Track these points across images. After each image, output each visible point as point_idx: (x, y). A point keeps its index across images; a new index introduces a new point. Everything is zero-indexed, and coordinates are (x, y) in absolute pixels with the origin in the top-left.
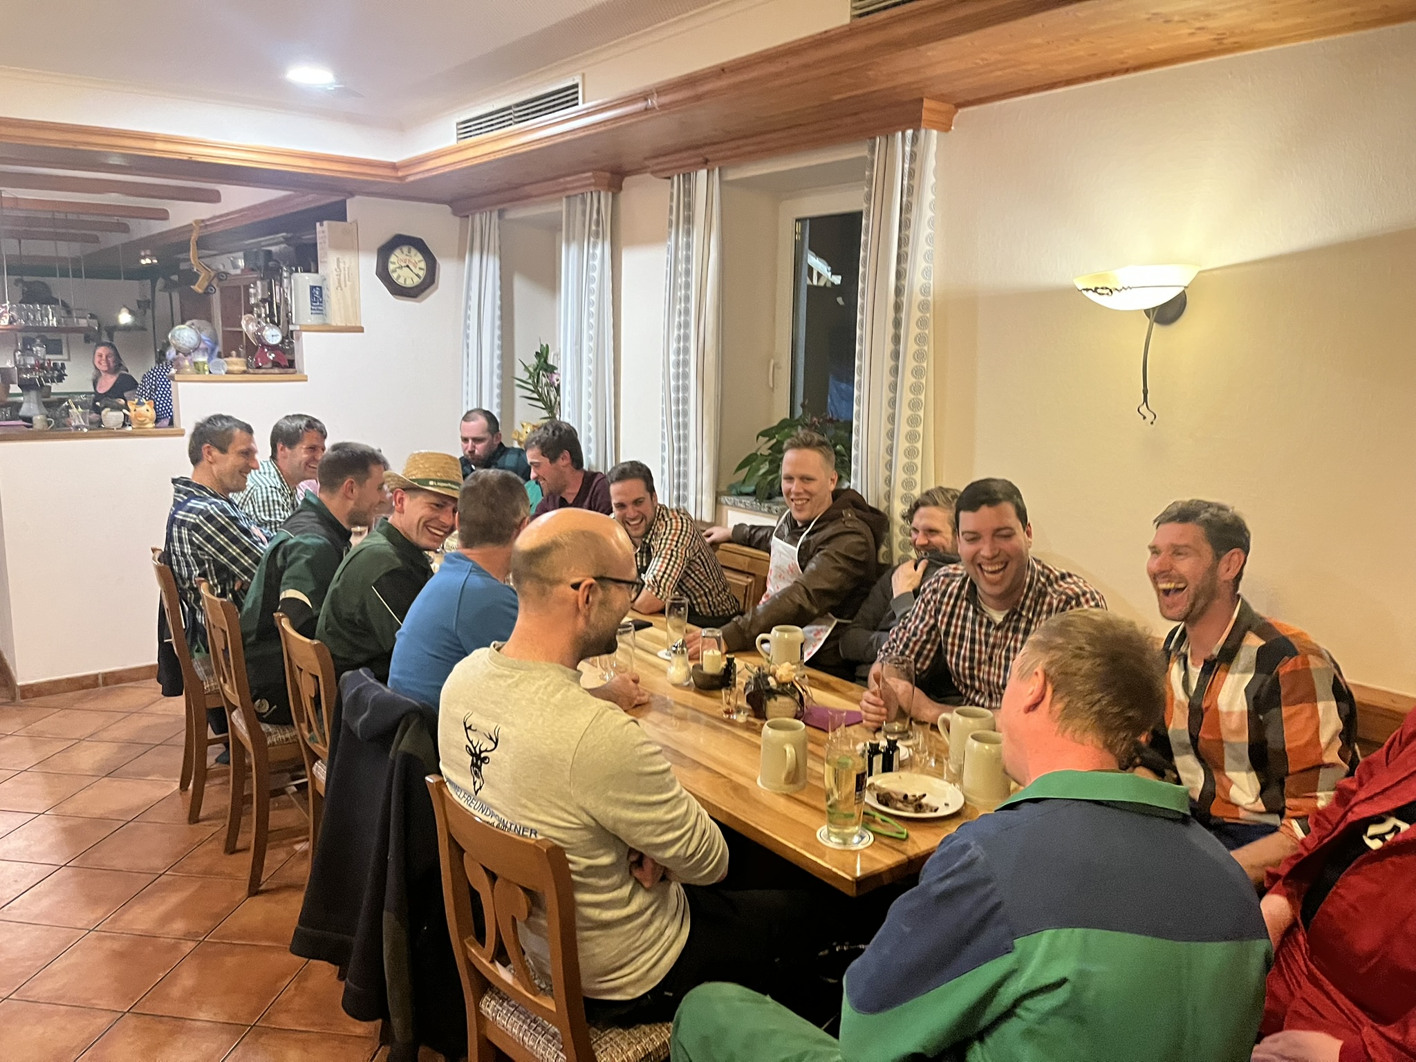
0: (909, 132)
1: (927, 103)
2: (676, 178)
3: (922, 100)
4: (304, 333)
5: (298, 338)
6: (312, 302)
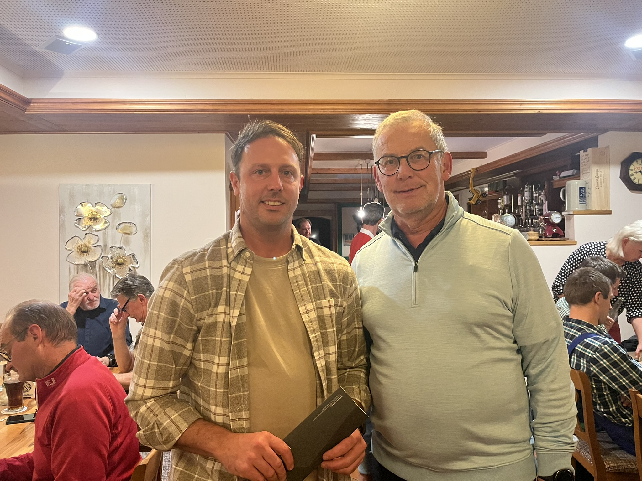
4: (575, 216)
5: (569, 219)
6: (580, 197)
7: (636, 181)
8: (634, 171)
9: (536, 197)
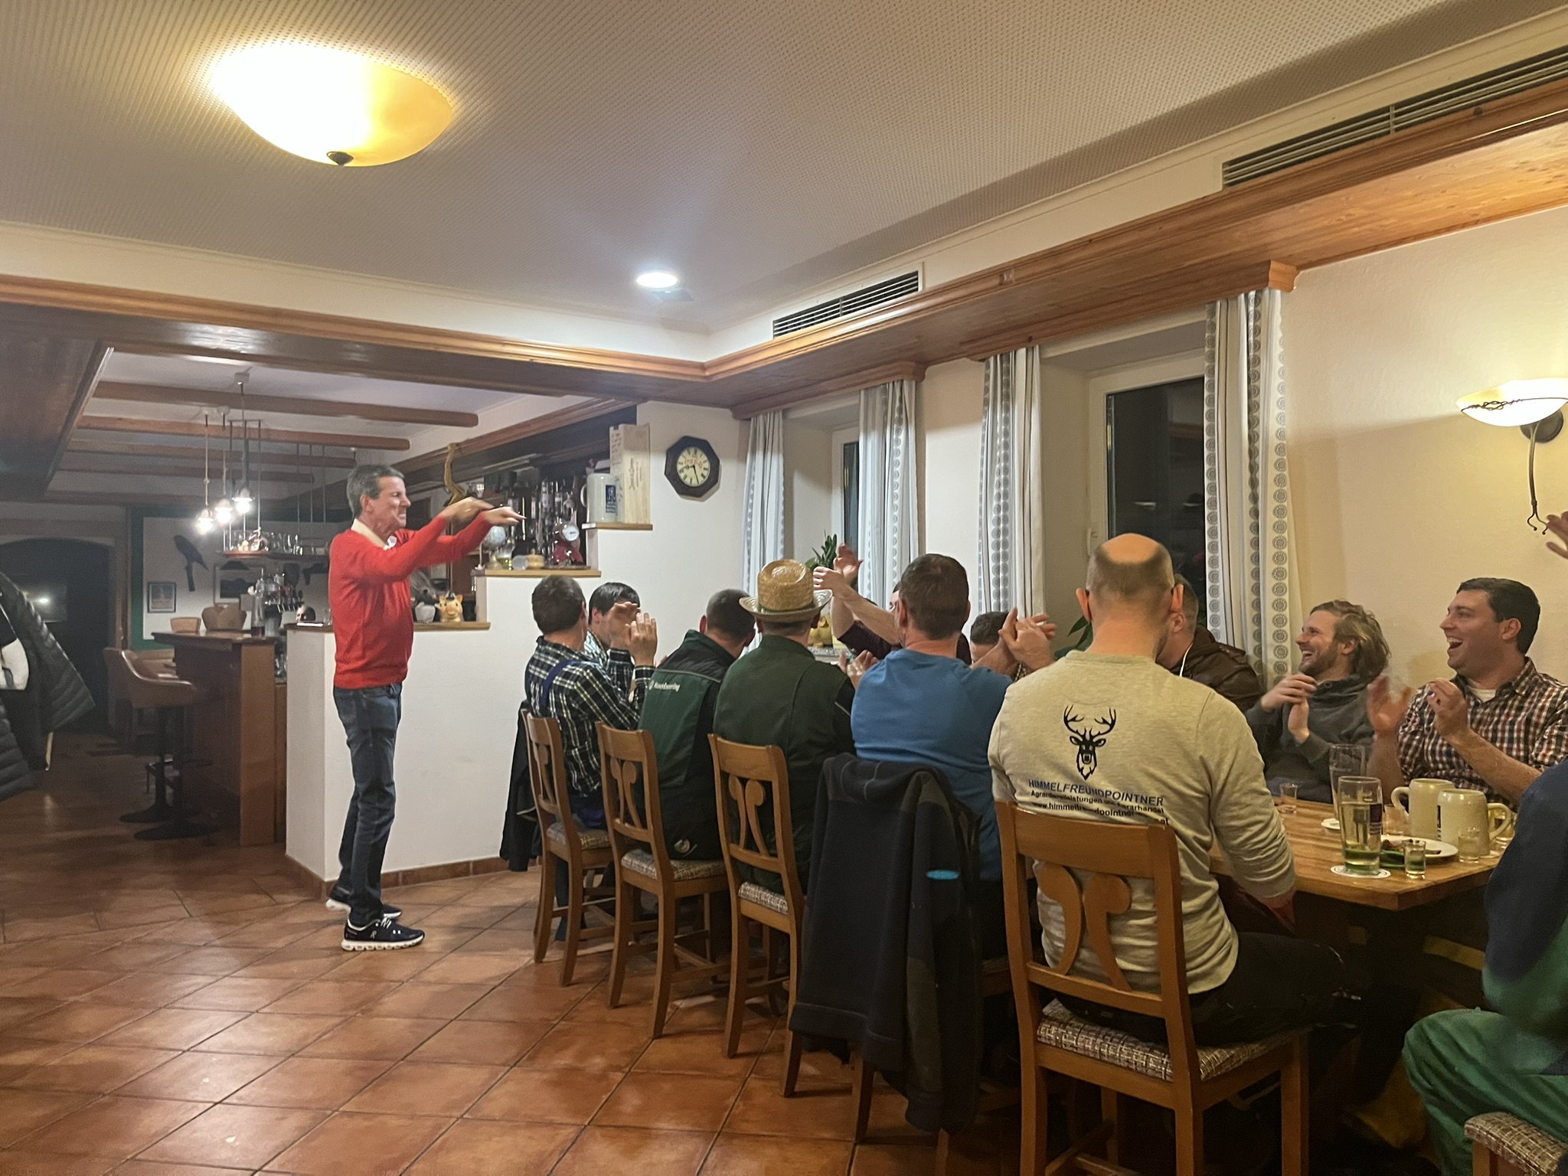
0: (1252, 294)
1: (1274, 265)
2: (992, 360)
3: (1269, 262)
4: (599, 531)
5: (591, 536)
6: (607, 501)
7: (687, 481)
8: (684, 465)
9: (559, 503)
